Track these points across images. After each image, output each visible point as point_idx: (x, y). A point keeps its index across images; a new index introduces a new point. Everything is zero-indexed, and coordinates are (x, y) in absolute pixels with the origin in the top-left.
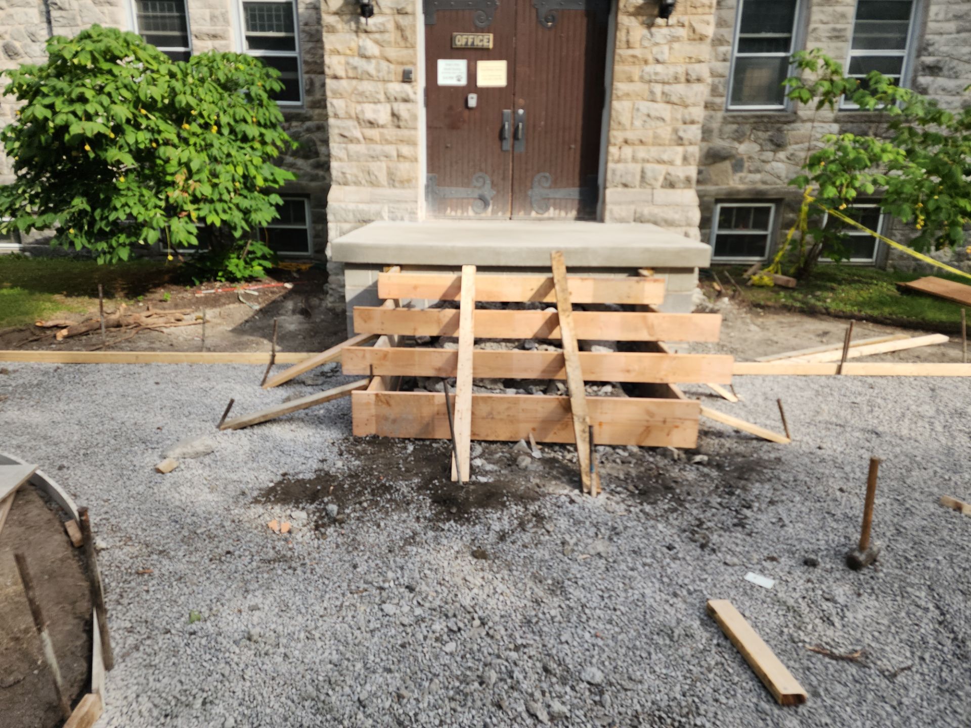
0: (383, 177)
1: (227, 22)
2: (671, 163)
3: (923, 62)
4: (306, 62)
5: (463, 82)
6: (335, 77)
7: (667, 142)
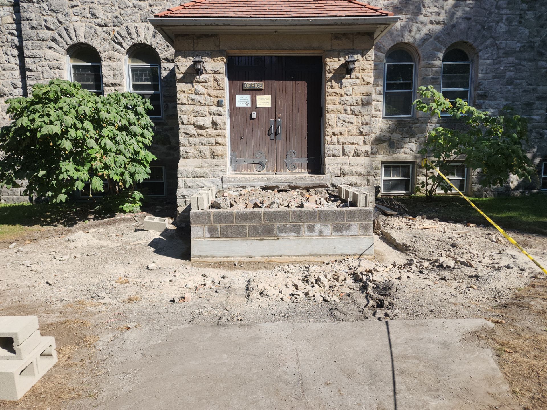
0: (208, 154)
1: (122, 77)
2: (357, 144)
3: (478, 93)
4: (164, 96)
5: (249, 106)
6: (183, 104)
7: (355, 134)
